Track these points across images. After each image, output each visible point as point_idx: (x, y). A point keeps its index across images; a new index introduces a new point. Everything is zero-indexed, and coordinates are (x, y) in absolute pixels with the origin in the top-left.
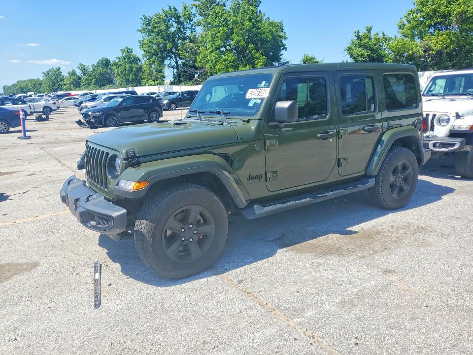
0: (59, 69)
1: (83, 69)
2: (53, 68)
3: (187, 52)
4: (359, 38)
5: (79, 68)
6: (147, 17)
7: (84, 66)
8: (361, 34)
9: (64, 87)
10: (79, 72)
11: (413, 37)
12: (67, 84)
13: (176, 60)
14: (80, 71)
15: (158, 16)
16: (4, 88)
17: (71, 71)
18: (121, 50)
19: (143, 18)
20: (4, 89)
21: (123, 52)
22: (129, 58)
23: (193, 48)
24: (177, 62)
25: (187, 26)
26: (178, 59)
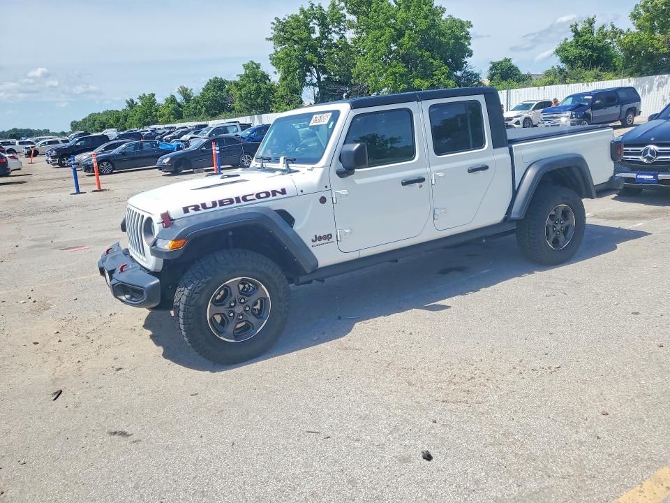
0: (153, 95)
1: (186, 94)
2: (144, 95)
3: (335, 63)
4: (577, 33)
5: (180, 92)
6: (281, 20)
7: (187, 90)
8: (579, 28)
9: (160, 120)
10: (179, 98)
11: (652, 30)
12: (164, 115)
13: (318, 75)
14: (181, 97)
15: (296, 18)
16: (72, 124)
17: (169, 96)
18: (244, 65)
19: (275, 22)
21: (246, 67)
22: (254, 75)
23: (343, 58)
24: (318, 78)
25: (333, 29)
26: (321, 74)
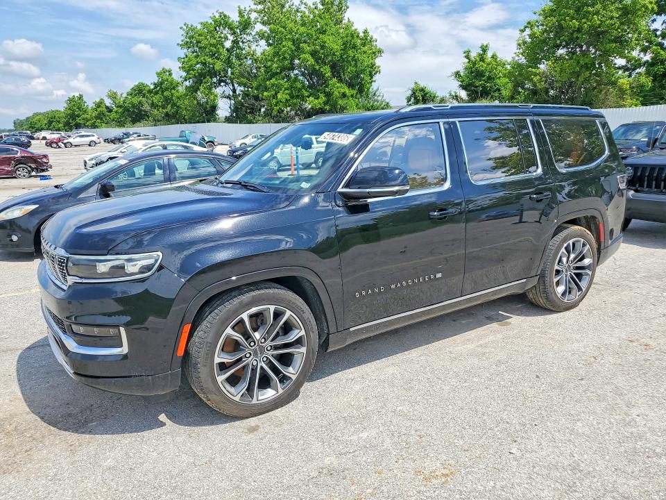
0: (82, 96)
1: (113, 96)
2: (73, 96)
4: (470, 60)
5: (109, 97)
6: (190, 26)
7: (115, 93)
10: (109, 103)
13: (233, 85)
14: (110, 101)
17: (98, 100)
18: (157, 72)
19: (185, 28)
20: (15, 123)
21: (159, 74)
24: (234, 91)
25: (248, 39)
26: (236, 85)
